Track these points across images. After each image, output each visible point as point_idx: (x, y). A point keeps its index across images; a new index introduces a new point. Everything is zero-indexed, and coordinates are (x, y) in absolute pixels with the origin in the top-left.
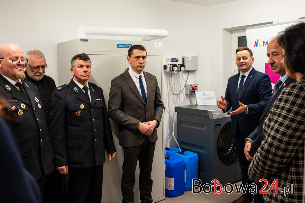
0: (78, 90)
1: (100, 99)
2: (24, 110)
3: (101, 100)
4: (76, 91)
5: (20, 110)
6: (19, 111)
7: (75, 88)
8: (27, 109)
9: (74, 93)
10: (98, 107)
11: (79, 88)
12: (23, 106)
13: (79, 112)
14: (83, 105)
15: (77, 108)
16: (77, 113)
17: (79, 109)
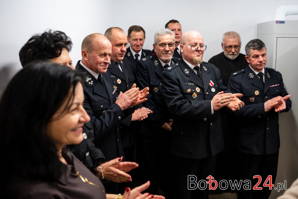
0: (253, 76)
1: (277, 84)
2: (198, 94)
3: (278, 86)
4: (251, 77)
5: (195, 94)
6: (193, 94)
7: (250, 74)
8: (201, 93)
9: (249, 79)
10: (272, 94)
11: (254, 74)
12: (198, 90)
13: (253, 99)
14: (257, 91)
15: (252, 94)
16: (251, 99)
17: (254, 95)
